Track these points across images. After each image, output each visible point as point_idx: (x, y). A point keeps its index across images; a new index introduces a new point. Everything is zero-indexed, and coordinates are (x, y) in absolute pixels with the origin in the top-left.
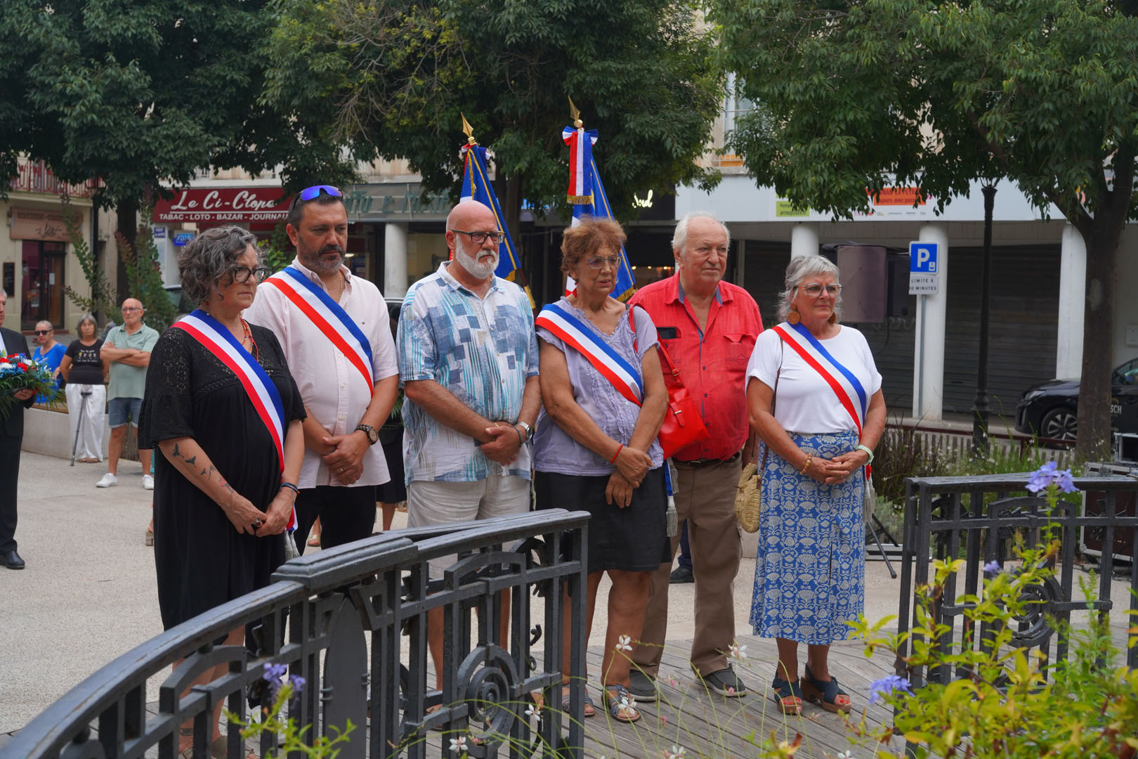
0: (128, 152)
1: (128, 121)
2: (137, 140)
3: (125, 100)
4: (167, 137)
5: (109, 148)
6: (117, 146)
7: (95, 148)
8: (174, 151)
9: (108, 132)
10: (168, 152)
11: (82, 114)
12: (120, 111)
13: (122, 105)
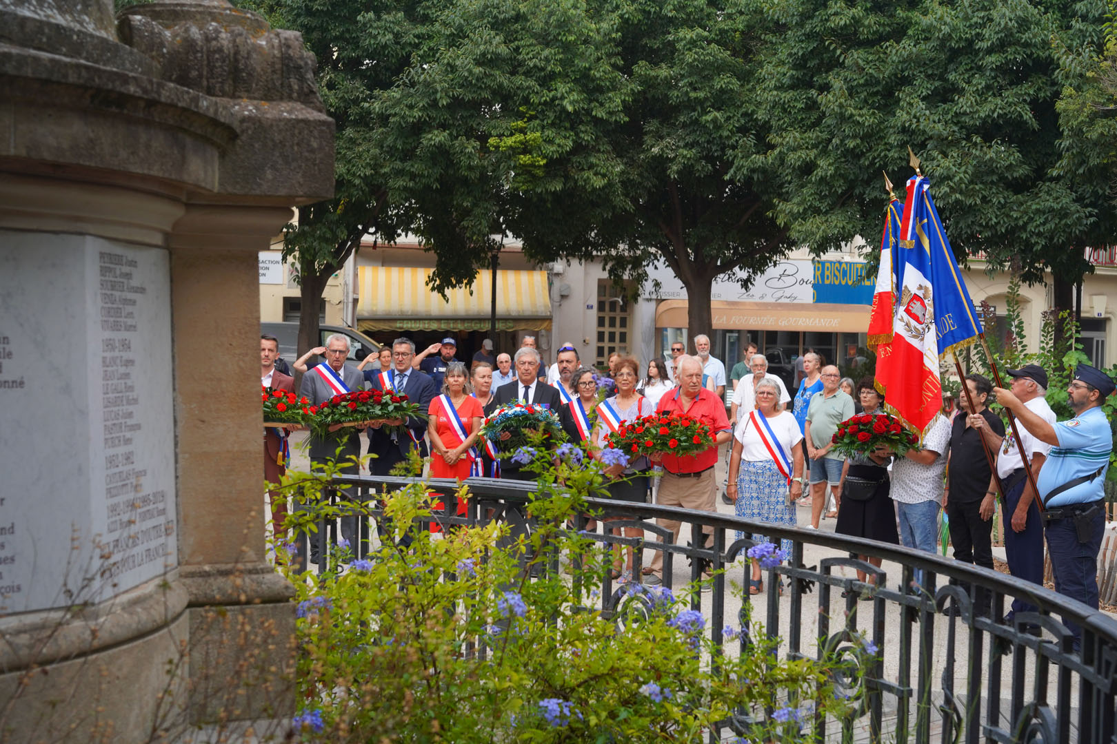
0: (998, 228)
1: (998, 198)
2: (1008, 216)
3: (995, 178)
4: (1038, 211)
5: (981, 225)
6: (987, 223)
7: (969, 226)
8: (1044, 224)
9: (979, 210)
10: (1038, 226)
11: (946, 195)
12: (991, 189)
13: (992, 182)
